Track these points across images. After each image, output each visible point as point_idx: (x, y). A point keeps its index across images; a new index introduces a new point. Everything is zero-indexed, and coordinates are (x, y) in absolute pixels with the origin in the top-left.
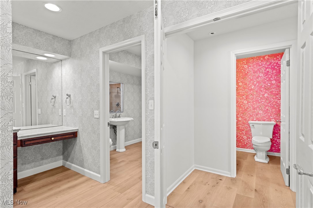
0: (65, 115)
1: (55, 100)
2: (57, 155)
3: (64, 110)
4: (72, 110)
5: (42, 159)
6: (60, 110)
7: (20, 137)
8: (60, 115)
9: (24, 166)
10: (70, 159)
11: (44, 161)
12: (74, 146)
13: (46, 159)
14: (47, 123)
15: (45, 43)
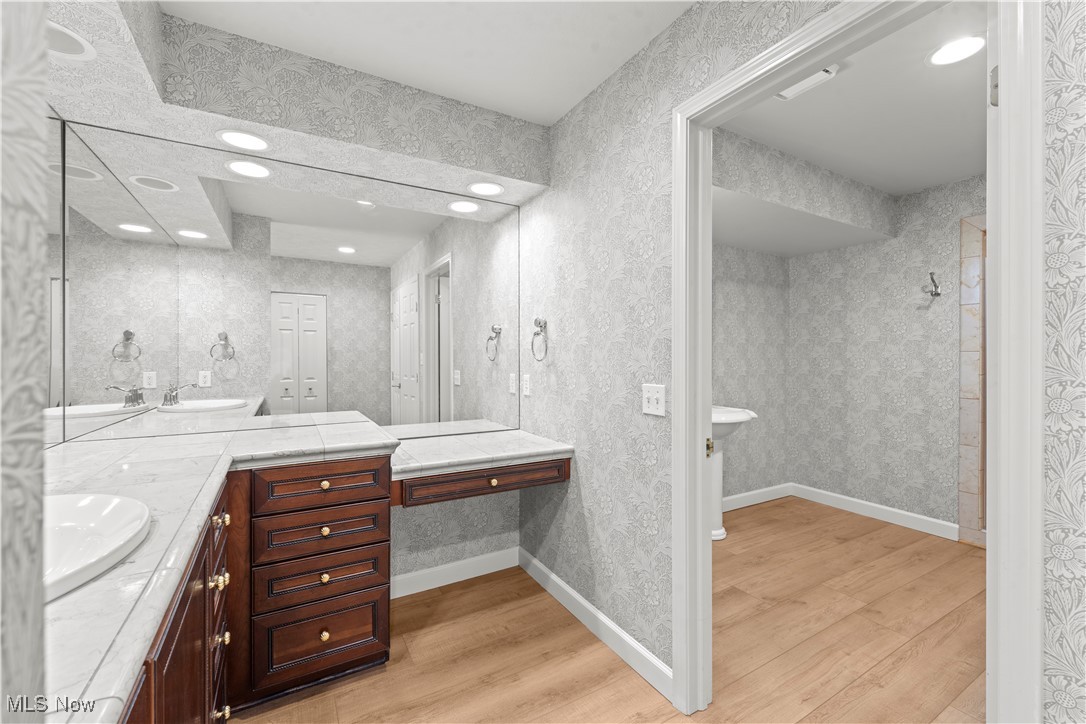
0: (527, 393)
1: (498, 341)
2: (505, 529)
3: (526, 377)
4: (553, 378)
5: (463, 538)
6: (513, 376)
7: (398, 473)
8: (514, 391)
9: (415, 555)
10: (542, 552)
11: (470, 545)
12: (556, 509)
13: (474, 538)
14: (475, 416)
15: (473, 141)
